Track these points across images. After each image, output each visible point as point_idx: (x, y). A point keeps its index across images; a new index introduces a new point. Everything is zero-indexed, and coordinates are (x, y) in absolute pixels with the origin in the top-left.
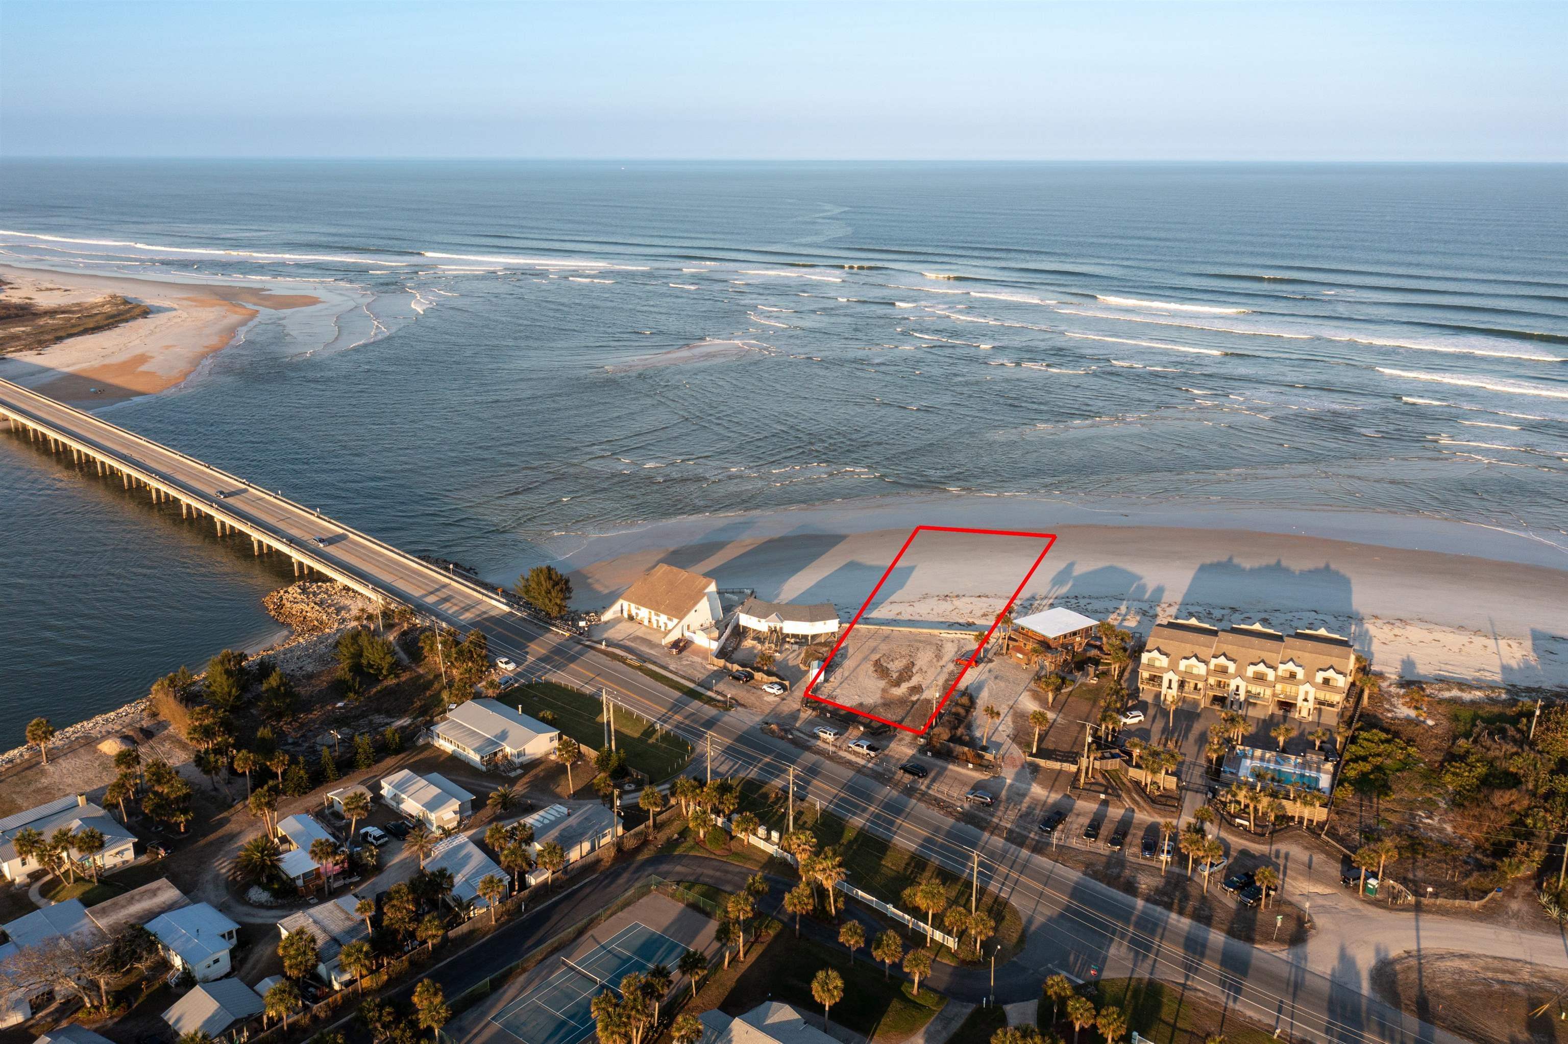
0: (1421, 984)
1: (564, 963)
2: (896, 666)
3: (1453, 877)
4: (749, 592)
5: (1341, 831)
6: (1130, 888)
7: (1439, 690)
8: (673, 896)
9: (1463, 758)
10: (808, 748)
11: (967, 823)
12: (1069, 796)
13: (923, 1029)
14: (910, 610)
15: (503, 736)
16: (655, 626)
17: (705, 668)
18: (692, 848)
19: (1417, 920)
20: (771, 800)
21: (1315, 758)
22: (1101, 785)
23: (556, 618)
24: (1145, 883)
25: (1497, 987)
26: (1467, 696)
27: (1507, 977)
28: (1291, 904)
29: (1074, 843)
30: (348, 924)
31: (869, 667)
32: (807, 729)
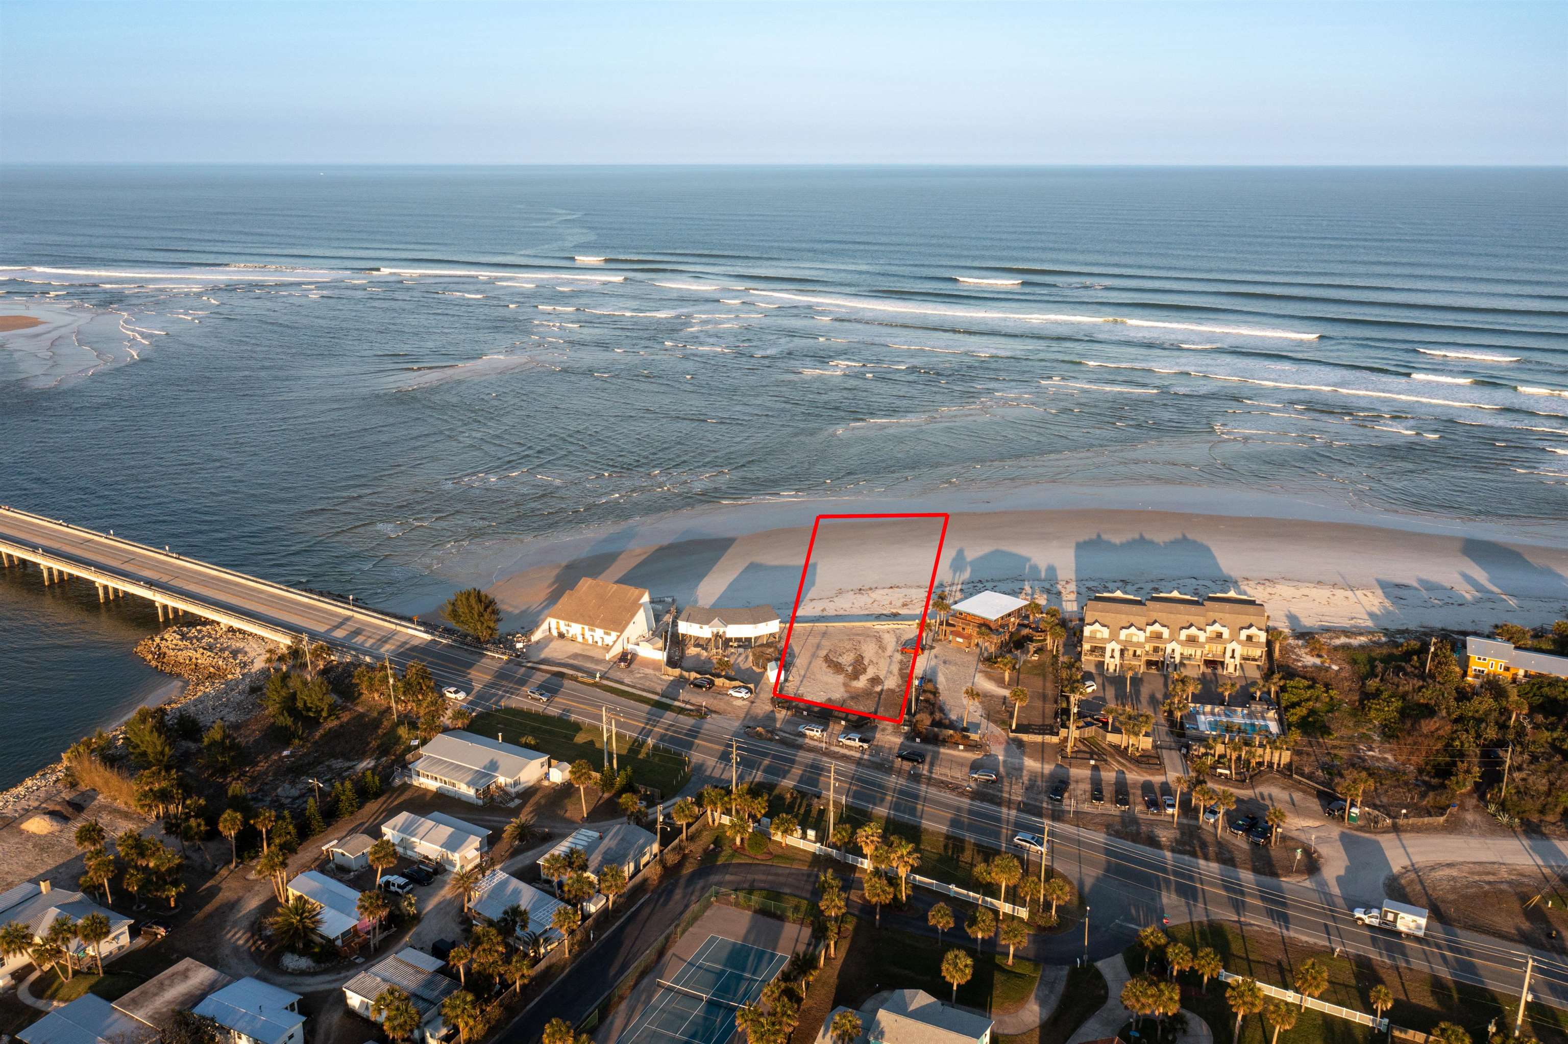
0: (1427, 894)
1: (659, 985)
2: (847, 660)
3: (1413, 798)
4: (670, 600)
5: (1307, 770)
6: (1153, 842)
7: (1331, 638)
8: (737, 904)
9: (1377, 694)
10: (800, 747)
11: (982, 800)
12: (1061, 766)
13: (1033, 996)
14: (831, 605)
15: (493, 766)
16: (590, 642)
17: (661, 680)
18: (732, 856)
19: (1400, 840)
20: (788, 801)
21: (1259, 708)
22: (1085, 752)
23: (488, 642)
24: (1165, 836)
25: (1487, 887)
26: (1356, 641)
27: (1491, 878)
28: (1293, 839)
29: (1086, 807)
30: (421, 977)
31: (819, 663)
32: (790, 728)
